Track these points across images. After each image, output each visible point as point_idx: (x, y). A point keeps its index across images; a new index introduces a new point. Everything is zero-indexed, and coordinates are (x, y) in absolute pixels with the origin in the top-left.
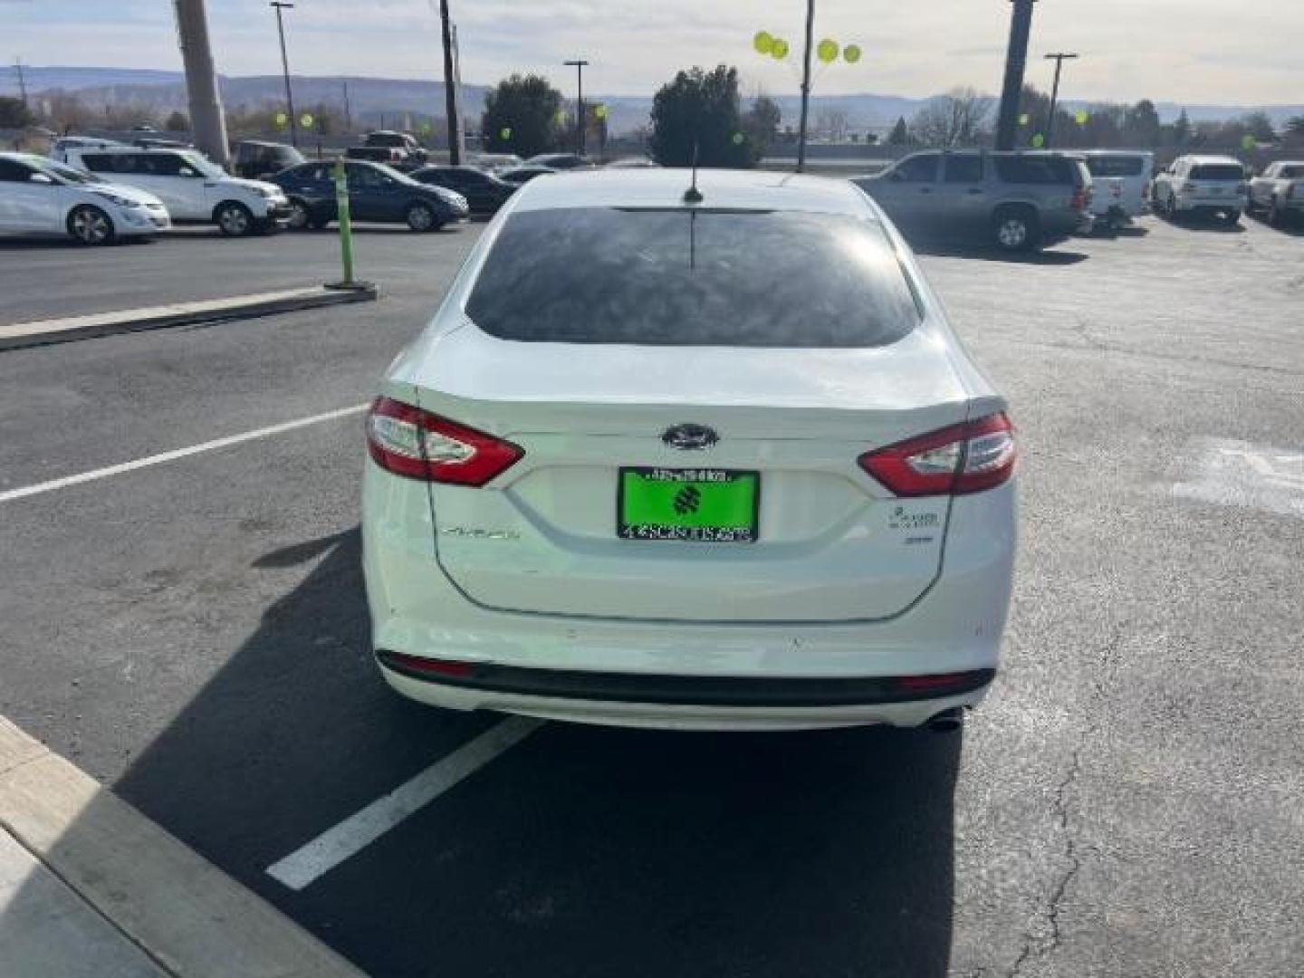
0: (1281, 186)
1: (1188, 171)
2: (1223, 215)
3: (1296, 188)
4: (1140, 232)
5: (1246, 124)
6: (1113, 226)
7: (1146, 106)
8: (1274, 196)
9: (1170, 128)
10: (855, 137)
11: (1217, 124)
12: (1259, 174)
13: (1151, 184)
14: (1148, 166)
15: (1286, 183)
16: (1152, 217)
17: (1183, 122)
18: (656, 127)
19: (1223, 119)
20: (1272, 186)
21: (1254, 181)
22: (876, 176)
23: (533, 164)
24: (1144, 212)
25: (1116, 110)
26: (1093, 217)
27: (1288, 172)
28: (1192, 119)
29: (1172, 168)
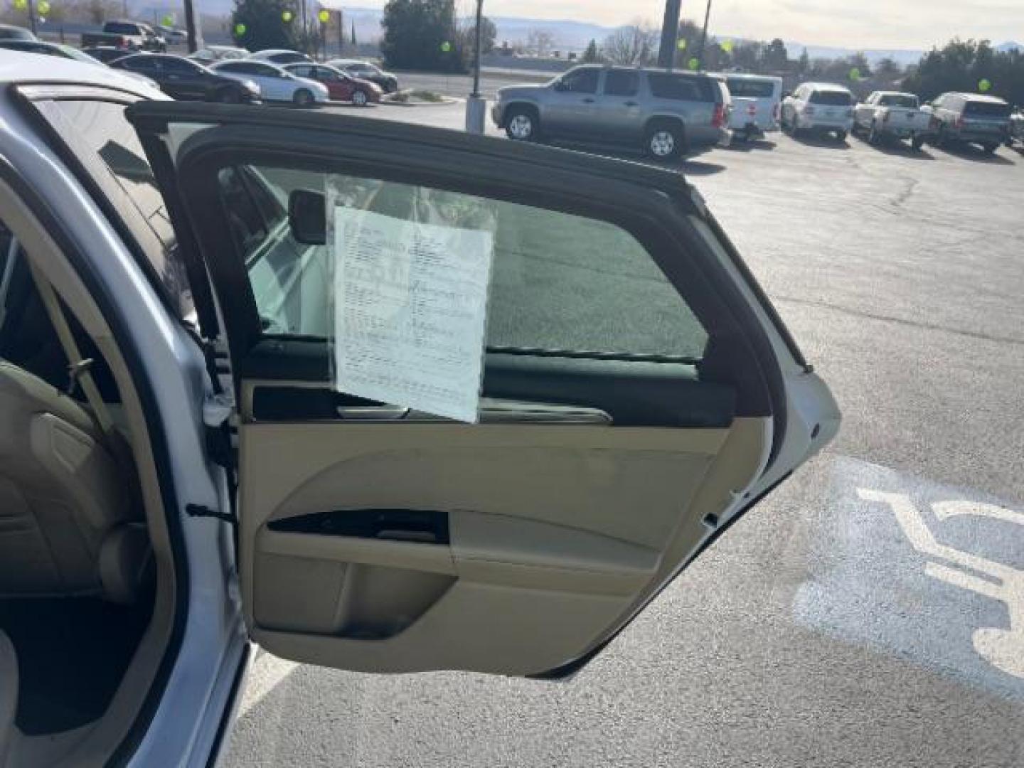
0: (880, 111)
1: (808, 95)
2: (834, 134)
3: (892, 115)
4: (769, 146)
5: (850, 62)
6: (749, 140)
7: (778, 44)
8: (874, 120)
9: (795, 62)
10: (557, 54)
11: (829, 61)
12: (862, 102)
13: (780, 104)
14: (778, 90)
15: (884, 109)
16: (780, 133)
17: (804, 57)
18: (387, 35)
19: (833, 57)
20: (872, 111)
21: (859, 106)
22: (545, 85)
23: (259, 58)
24: (774, 129)
25: (756, 45)
26: (730, 133)
27: (885, 101)
28: (812, 56)
29: (796, 93)
